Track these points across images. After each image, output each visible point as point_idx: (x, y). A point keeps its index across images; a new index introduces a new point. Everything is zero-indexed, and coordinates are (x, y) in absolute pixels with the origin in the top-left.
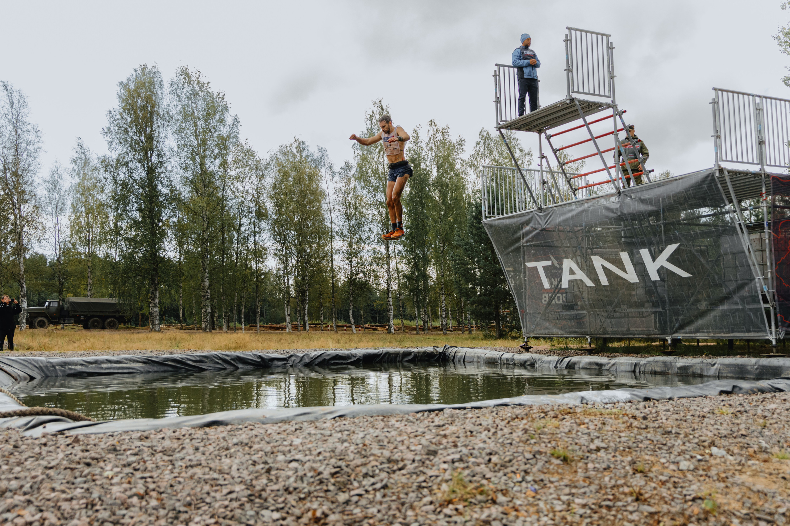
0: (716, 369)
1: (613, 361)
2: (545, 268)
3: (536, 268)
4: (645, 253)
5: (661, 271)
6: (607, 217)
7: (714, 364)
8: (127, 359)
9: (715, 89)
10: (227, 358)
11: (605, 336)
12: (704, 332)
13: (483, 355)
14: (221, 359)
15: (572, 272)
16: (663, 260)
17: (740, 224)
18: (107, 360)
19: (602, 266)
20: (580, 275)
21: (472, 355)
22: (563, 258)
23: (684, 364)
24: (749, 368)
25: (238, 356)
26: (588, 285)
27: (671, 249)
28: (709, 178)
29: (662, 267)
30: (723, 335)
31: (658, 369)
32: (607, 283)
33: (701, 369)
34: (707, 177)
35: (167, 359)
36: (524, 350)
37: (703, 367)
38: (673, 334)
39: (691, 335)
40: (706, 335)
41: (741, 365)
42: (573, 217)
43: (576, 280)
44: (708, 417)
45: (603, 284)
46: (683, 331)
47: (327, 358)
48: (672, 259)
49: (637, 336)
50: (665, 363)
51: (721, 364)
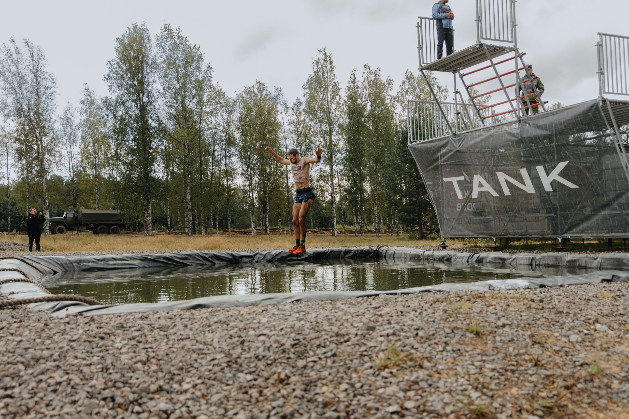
0: (598, 262)
1: (514, 256)
2: (458, 182)
3: (451, 183)
4: (540, 169)
5: (554, 183)
6: (509, 140)
7: (597, 258)
8: (128, 257)
9: (600, 34)
10: (206, 256)
11: (507, 236)
12: (588, 233)
13: (409, 252)
14: (201, 257)
15: (481, 185)
16: (555, 175)
17: (619, 145)
18: (113, 258)
19: (506, 180)
20: (487, 187)
21: (400, 252)
22: (473, 174)
23: (572, 258)
24: (625, 261)
25: (214, 255)
26: (494, 196)
27: (562, 165)
28: (594, 108)
29: (554, 180)
30: (604, 235)
31: (551, 263)
32: (509, 194)
33: (586, 262)
34: (592, 106)
35: (159, 257)
36: (442, 248)
37: (588, 261)
38: (563, 234)
39: (578, 235)
40: (590, 235)
41: (619, 259)
42: (481, 141)
43: (484, 192)
44: (593, 300)
45: (506, 195)
46: (571, 232)
47: (285, 255)
48: (562, 174)
49: (533, 236)
50: (556, 258)
51: (603, 258)
